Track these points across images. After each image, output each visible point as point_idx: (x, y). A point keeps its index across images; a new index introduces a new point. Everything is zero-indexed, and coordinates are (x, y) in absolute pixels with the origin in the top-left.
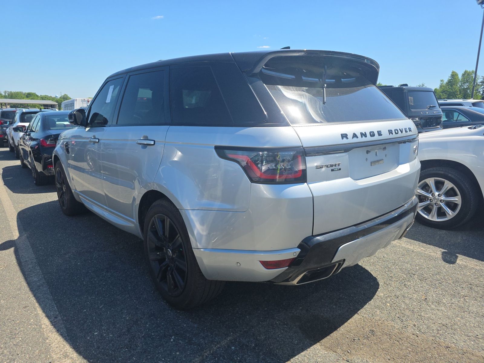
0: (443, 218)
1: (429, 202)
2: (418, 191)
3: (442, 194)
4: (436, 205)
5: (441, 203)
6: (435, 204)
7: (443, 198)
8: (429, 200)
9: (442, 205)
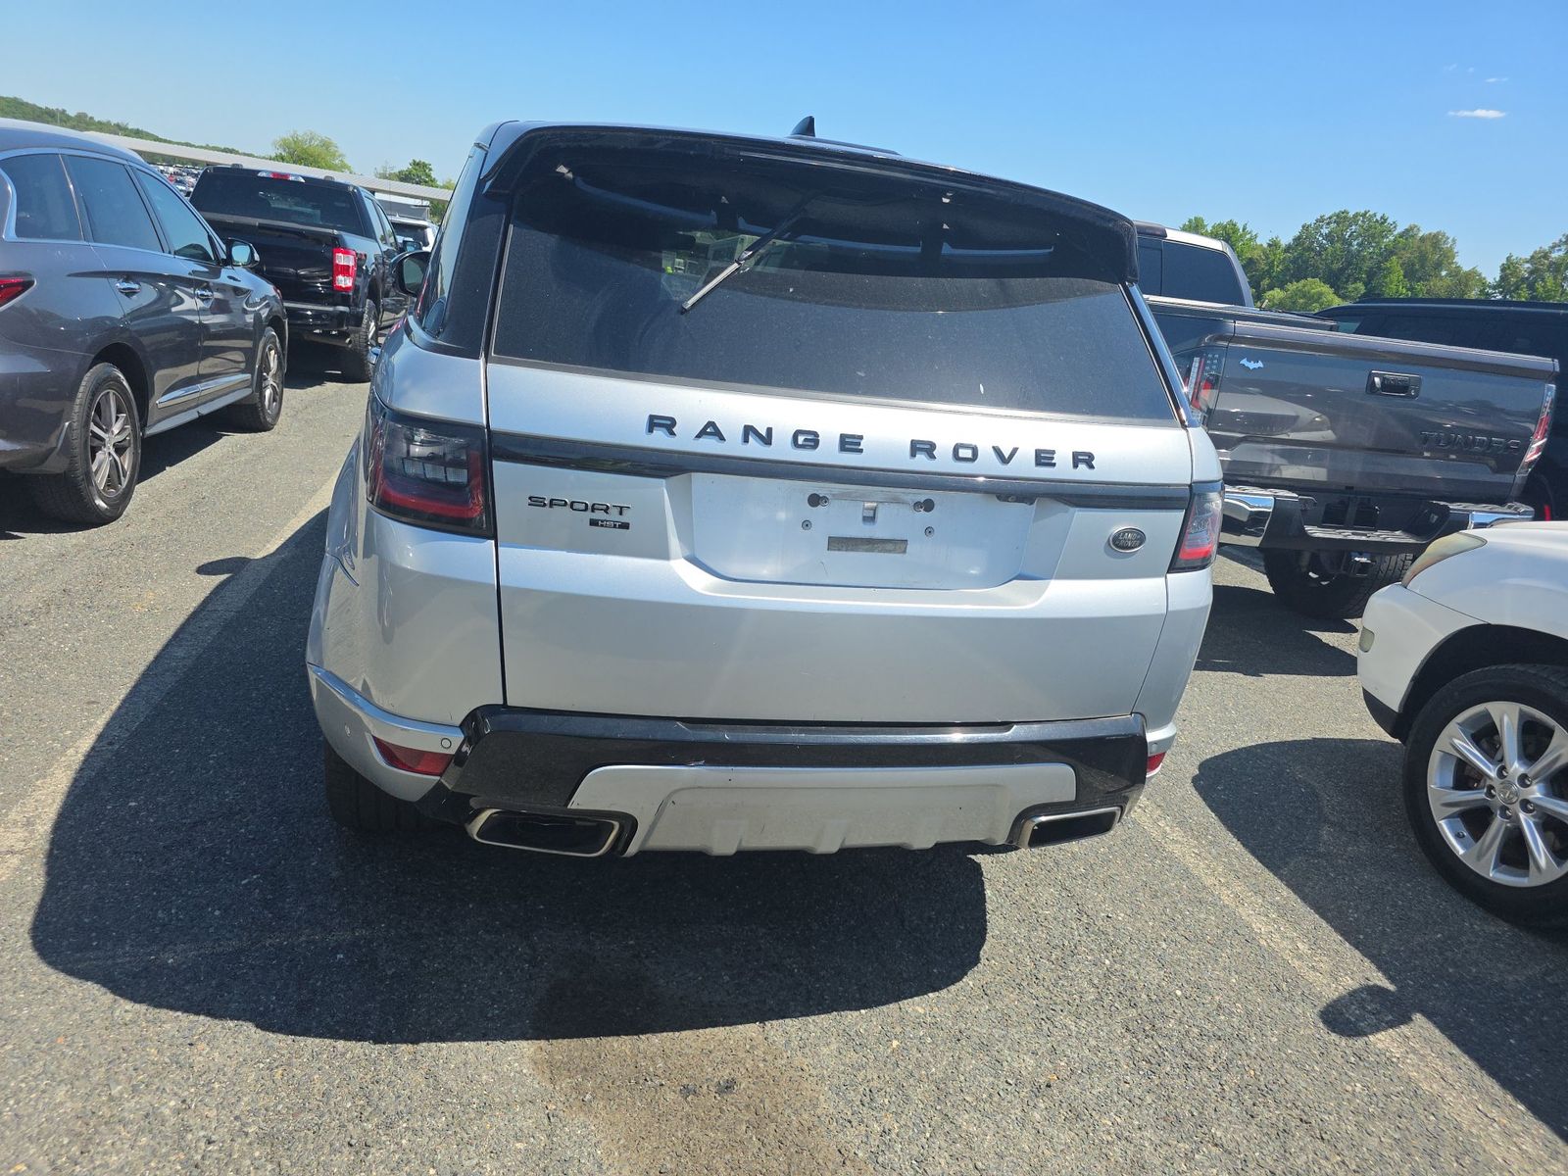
0: (1515, 876)
1: (1484, 796)
2: (1457, 741)
3: (1535, 777)
4: (1504, 815)
5: (1522, 816)
6: (1504, 809)
7: (1536, 793)
8: (1485, 790)
9: (1527, 822)
